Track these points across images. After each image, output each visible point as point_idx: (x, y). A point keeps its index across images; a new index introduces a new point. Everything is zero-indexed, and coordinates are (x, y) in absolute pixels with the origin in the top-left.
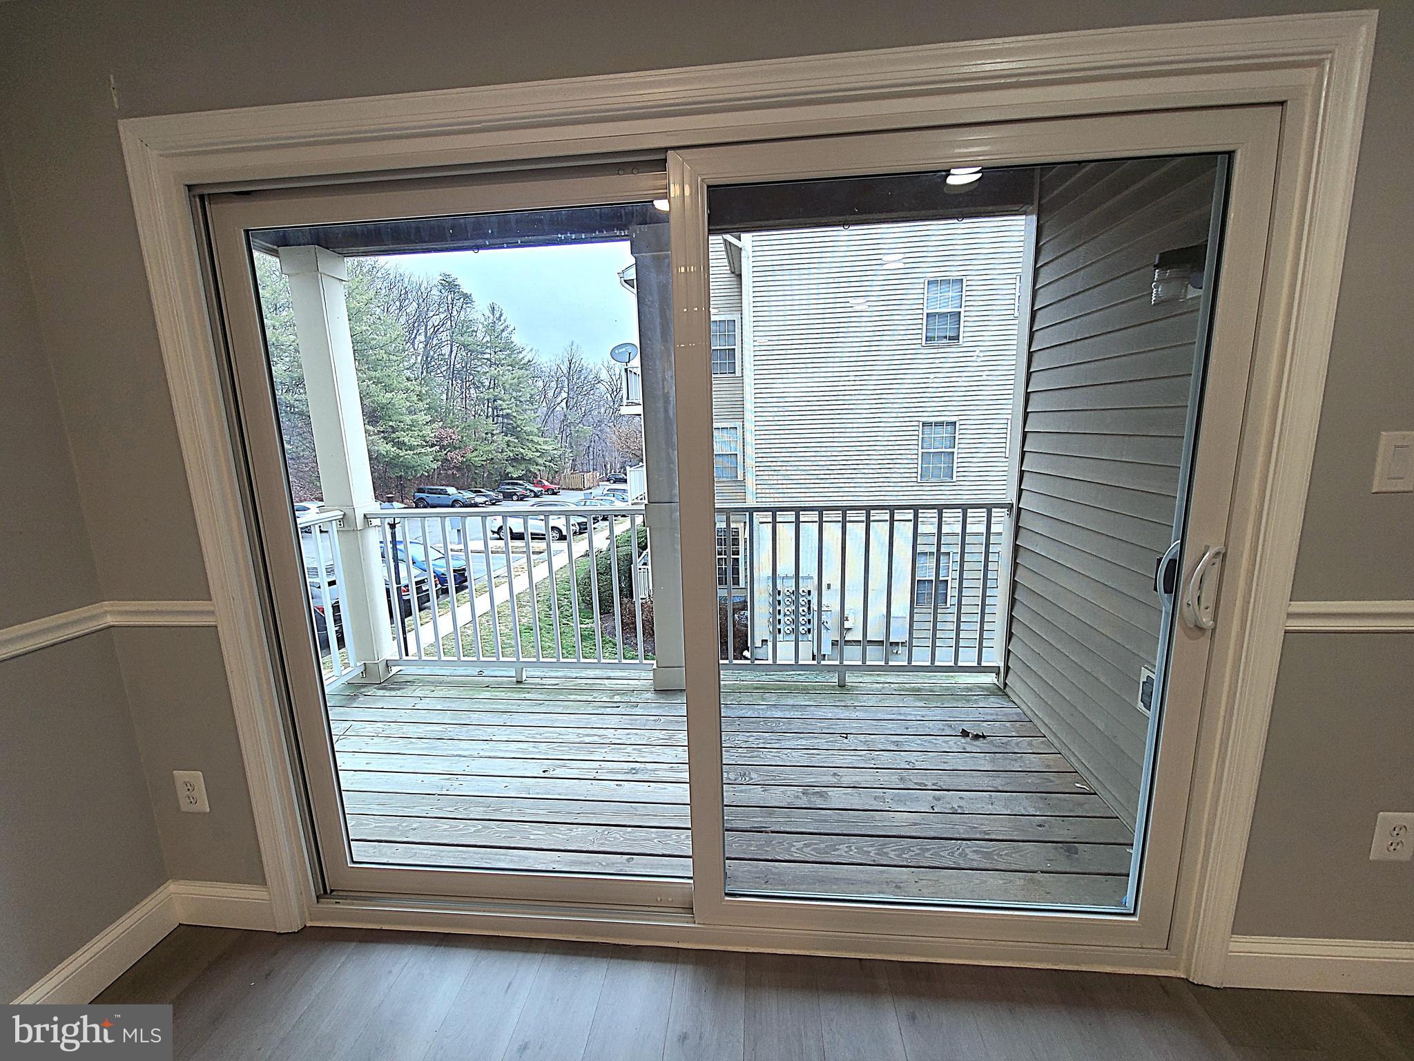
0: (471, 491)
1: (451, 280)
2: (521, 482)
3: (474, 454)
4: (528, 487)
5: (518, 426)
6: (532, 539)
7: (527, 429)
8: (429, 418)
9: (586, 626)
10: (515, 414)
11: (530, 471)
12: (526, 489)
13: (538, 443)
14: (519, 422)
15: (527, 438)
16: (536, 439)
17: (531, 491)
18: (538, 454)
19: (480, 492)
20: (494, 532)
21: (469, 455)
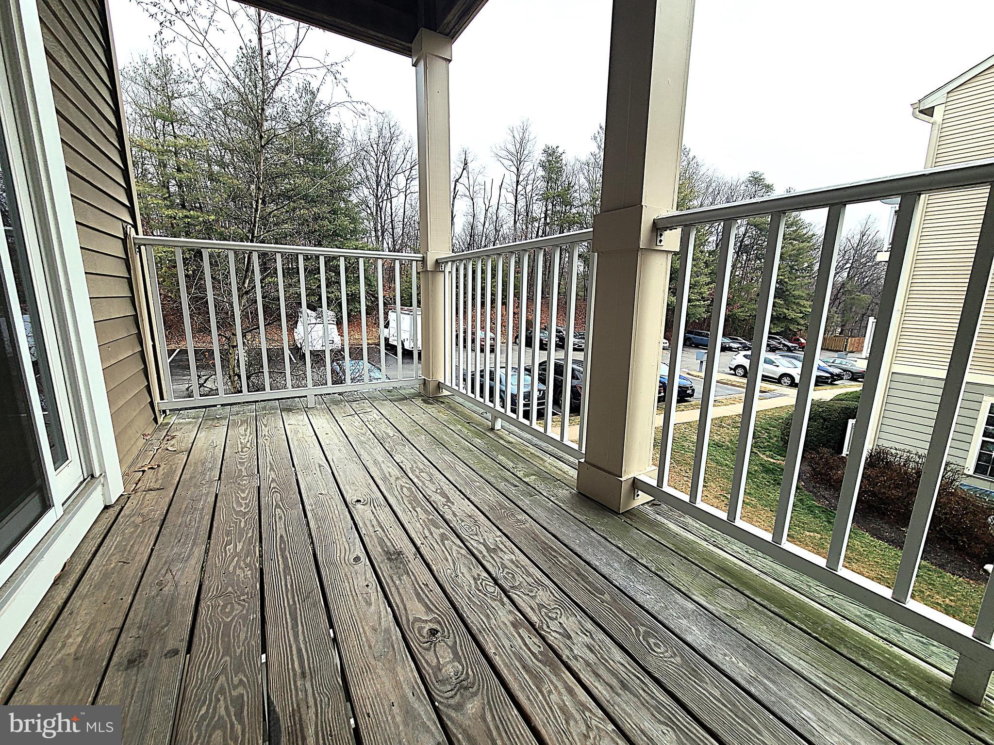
0: (730, 338)
1: (758, 175)
2: (778, 337)
3: (740, 310)
4: (783, 342)
5: (787, 290)
6: (762, 380)
7: (796, 293)
8: (709, 280)
9: (775, 461)
10: (786, 280)
11: (790, 330)
12: (780, 343)
13: (804, 306)
14: (789, 287)
15: (794, 300)
16: (802, 302)
17: (785, 345)
18: (801, 315)
19: (737, 339)
20: (731, 369)
21: (735, 311)
